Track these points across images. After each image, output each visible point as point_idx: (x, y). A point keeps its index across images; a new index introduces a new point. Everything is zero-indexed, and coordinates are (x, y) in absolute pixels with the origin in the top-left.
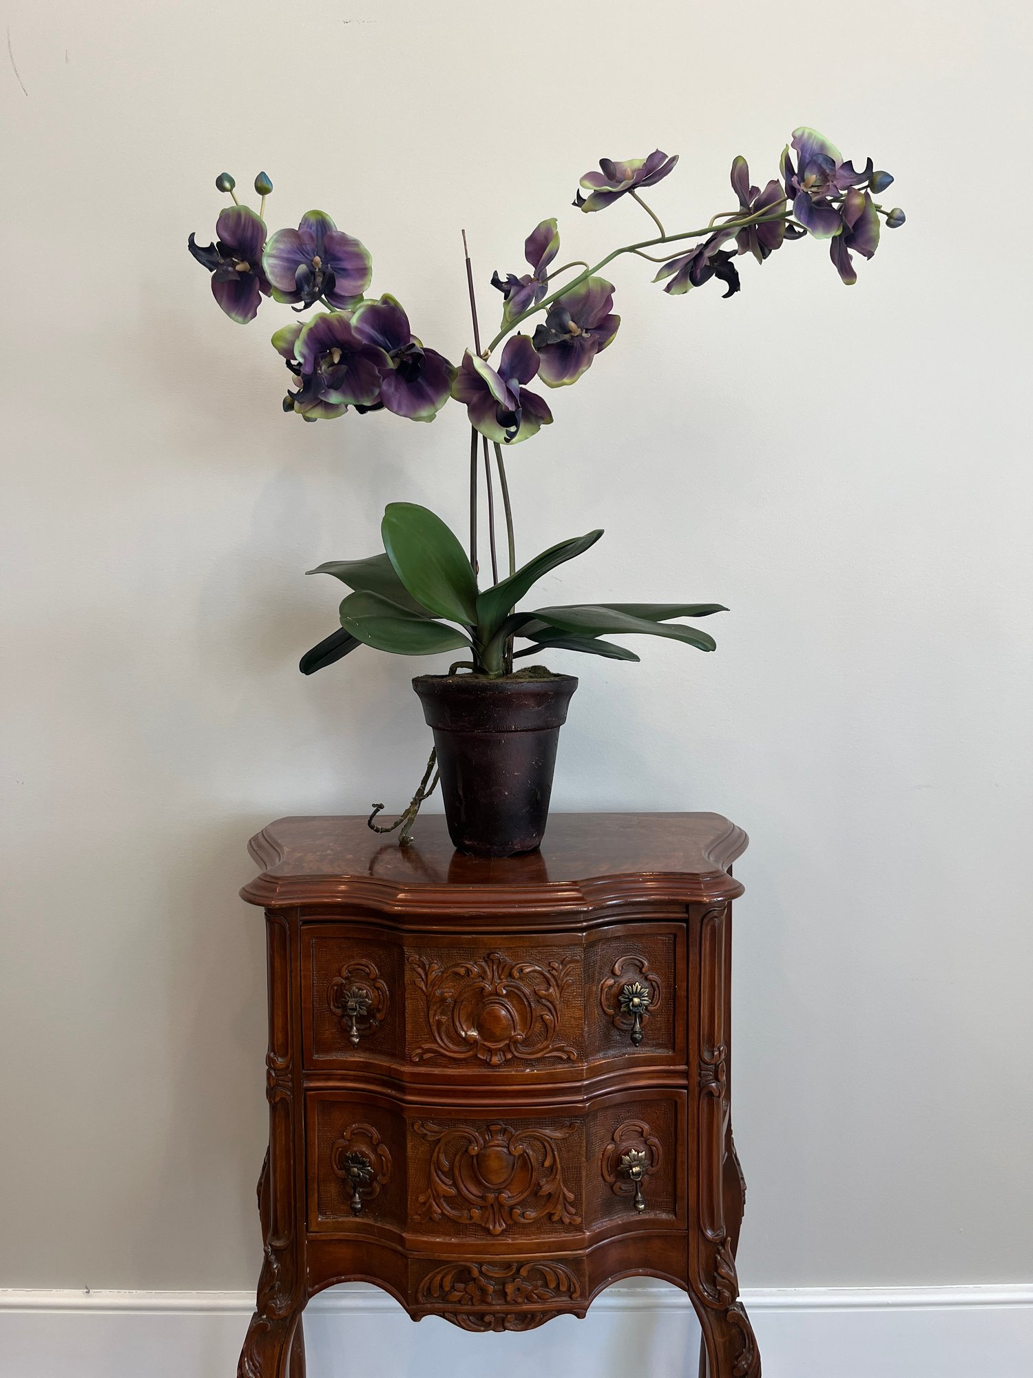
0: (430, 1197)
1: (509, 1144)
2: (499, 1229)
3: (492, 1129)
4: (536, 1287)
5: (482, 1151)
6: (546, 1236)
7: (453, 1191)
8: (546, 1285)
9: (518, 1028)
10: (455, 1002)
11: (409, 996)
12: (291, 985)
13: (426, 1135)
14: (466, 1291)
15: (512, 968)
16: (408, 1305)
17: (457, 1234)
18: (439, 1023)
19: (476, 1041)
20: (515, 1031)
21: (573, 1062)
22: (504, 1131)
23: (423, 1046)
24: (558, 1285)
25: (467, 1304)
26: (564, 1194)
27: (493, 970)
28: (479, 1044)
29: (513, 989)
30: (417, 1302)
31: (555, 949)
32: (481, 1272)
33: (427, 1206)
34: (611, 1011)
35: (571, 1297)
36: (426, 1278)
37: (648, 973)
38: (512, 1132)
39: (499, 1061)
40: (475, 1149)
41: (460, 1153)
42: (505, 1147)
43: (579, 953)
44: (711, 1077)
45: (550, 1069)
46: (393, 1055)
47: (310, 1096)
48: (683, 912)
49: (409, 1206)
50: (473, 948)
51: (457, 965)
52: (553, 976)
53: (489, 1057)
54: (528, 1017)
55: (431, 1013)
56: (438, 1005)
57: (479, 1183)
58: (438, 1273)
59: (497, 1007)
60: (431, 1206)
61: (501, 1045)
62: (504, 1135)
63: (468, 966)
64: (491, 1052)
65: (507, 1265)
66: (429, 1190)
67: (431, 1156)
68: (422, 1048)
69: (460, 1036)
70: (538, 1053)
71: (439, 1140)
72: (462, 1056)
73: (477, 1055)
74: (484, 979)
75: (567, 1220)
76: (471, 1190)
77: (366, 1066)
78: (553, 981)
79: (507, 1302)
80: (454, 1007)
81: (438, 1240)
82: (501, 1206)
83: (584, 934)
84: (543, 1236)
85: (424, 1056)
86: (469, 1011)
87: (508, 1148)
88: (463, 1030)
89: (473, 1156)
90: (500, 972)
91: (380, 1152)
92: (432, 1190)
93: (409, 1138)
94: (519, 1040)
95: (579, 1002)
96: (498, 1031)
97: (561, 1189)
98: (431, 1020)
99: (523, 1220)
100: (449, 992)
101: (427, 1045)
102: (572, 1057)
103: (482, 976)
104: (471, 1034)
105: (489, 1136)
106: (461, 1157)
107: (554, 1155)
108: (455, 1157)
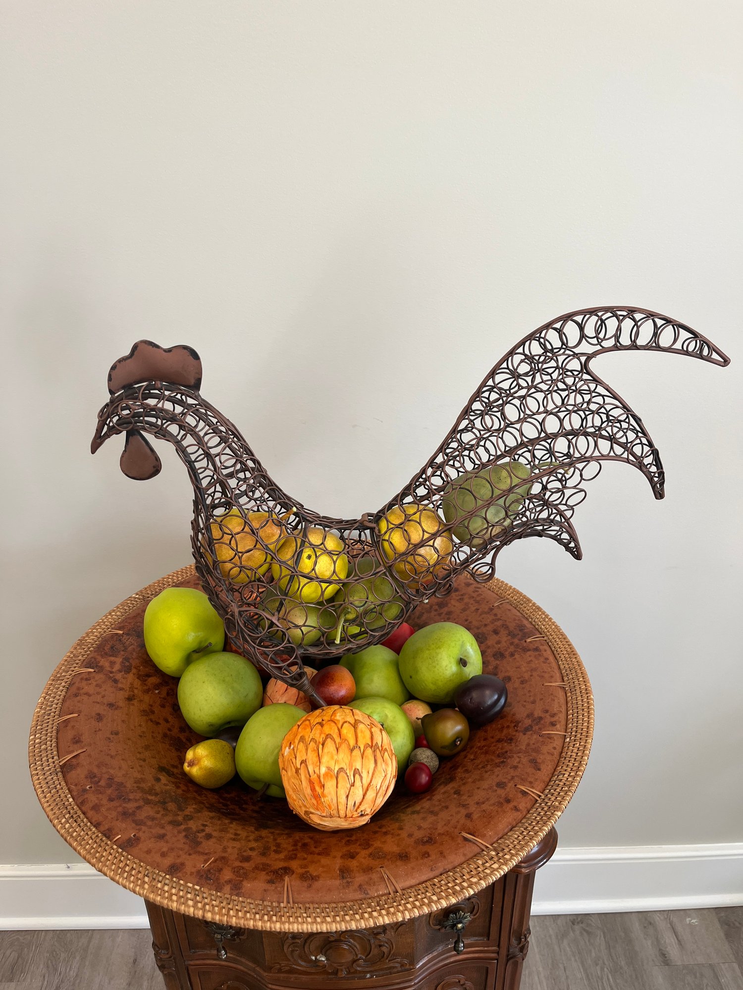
19: (325, 966)
69: (312, 959)
88: (313, 956)
104: (321, 959)
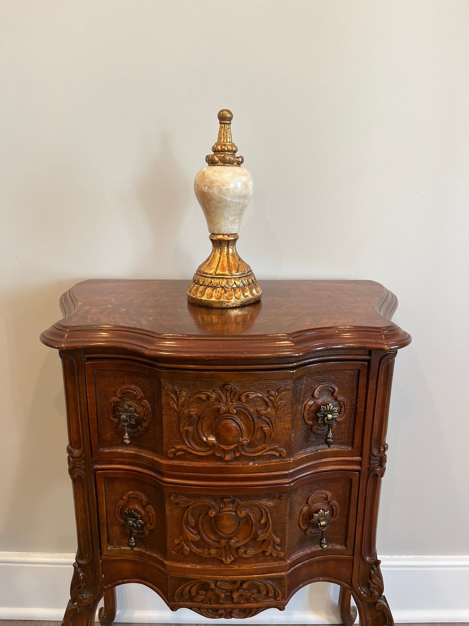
0: (182, 541)
1: (236, 510)
2: (229, 561)
3: (224, 501)
4: (253, 594)
5: (218, 514)
6: (260, 564)
7: (197, 538)
8: (259, 592)
9: (245, 435)
10: (199, 417)
11: (165, 413)
13: (179, 503)
14: (206, 596)
15: (241, 395)
16: (168, 602)
17: (200, 563)
18: (187, 431)
19: (214, 445)
20: (242, 437)
21: (283, 458)
22: (233, 502)
23: (176, 447)
24: (268, 592)
25: (207, 603)
26: (274, 540)
27: (227, 396)
28: (216, 447)
29: (241, 409)
30: (174, 601)
31: (273, 382)
32: (216, 585)
33: (180, 546)
34: (310, 422)
35: (275, 599)
36: (180, 588)
37: (338, 396)
38: (239, 502)
39: (231, 458)
40: (213, 513)
41: (202, 515)
42: (234, 512)
43: (290, 384)
44: (377, 465)
45: (267, 463)
46: (154, 451)
47: (99, 474)
48: (367, 355)
49: (168, 546)
50: (212, 381)
51: (200, 392)
52: (271, 400)
53: (223, 455)
54: (252, 429)
55: (181, 425)
56: (186, 419)
57: (215, 533)
58: (189, 585)
59: (230, 421)
60: (183, 546)
61: (232, 447)
62: (233, 504)
63: (209, 393)
64: (225, 451)
65: (235, 582)
66: (182, 537)
67: (183, 516)
68: (176, 448)
69: (203, 440)
70: (259, 452)
71: (188, 507)
72: (204, 454)
73: (215, 454)
74: (220, 402)
75: (275, 555)
76: (210, 538)
77: (136, 456)
78: (270, 404)
79: (233, 603)
80: (198, 421)
81: (188, 566)
82: (230, 547)
83: (294, 371)
84: (258, 564)
85: (177, 453)
86: (209, 424)
87: (236, 512)
89: (211, 517)
90: (232, 397)
91: (147, 510)
92: (183, 537)
93: (167, 504)
94: (245, 444)
95: (288, 418)
96: (230, 439)
97: (272, 536)
98: (181, 430)
99: (245, 556)
100: (194, 411)
101: (179, 446)
102: (283, 455)
105: (223, 505)
106: (204, 517)
107: (267, 516)
108: (199, 517)
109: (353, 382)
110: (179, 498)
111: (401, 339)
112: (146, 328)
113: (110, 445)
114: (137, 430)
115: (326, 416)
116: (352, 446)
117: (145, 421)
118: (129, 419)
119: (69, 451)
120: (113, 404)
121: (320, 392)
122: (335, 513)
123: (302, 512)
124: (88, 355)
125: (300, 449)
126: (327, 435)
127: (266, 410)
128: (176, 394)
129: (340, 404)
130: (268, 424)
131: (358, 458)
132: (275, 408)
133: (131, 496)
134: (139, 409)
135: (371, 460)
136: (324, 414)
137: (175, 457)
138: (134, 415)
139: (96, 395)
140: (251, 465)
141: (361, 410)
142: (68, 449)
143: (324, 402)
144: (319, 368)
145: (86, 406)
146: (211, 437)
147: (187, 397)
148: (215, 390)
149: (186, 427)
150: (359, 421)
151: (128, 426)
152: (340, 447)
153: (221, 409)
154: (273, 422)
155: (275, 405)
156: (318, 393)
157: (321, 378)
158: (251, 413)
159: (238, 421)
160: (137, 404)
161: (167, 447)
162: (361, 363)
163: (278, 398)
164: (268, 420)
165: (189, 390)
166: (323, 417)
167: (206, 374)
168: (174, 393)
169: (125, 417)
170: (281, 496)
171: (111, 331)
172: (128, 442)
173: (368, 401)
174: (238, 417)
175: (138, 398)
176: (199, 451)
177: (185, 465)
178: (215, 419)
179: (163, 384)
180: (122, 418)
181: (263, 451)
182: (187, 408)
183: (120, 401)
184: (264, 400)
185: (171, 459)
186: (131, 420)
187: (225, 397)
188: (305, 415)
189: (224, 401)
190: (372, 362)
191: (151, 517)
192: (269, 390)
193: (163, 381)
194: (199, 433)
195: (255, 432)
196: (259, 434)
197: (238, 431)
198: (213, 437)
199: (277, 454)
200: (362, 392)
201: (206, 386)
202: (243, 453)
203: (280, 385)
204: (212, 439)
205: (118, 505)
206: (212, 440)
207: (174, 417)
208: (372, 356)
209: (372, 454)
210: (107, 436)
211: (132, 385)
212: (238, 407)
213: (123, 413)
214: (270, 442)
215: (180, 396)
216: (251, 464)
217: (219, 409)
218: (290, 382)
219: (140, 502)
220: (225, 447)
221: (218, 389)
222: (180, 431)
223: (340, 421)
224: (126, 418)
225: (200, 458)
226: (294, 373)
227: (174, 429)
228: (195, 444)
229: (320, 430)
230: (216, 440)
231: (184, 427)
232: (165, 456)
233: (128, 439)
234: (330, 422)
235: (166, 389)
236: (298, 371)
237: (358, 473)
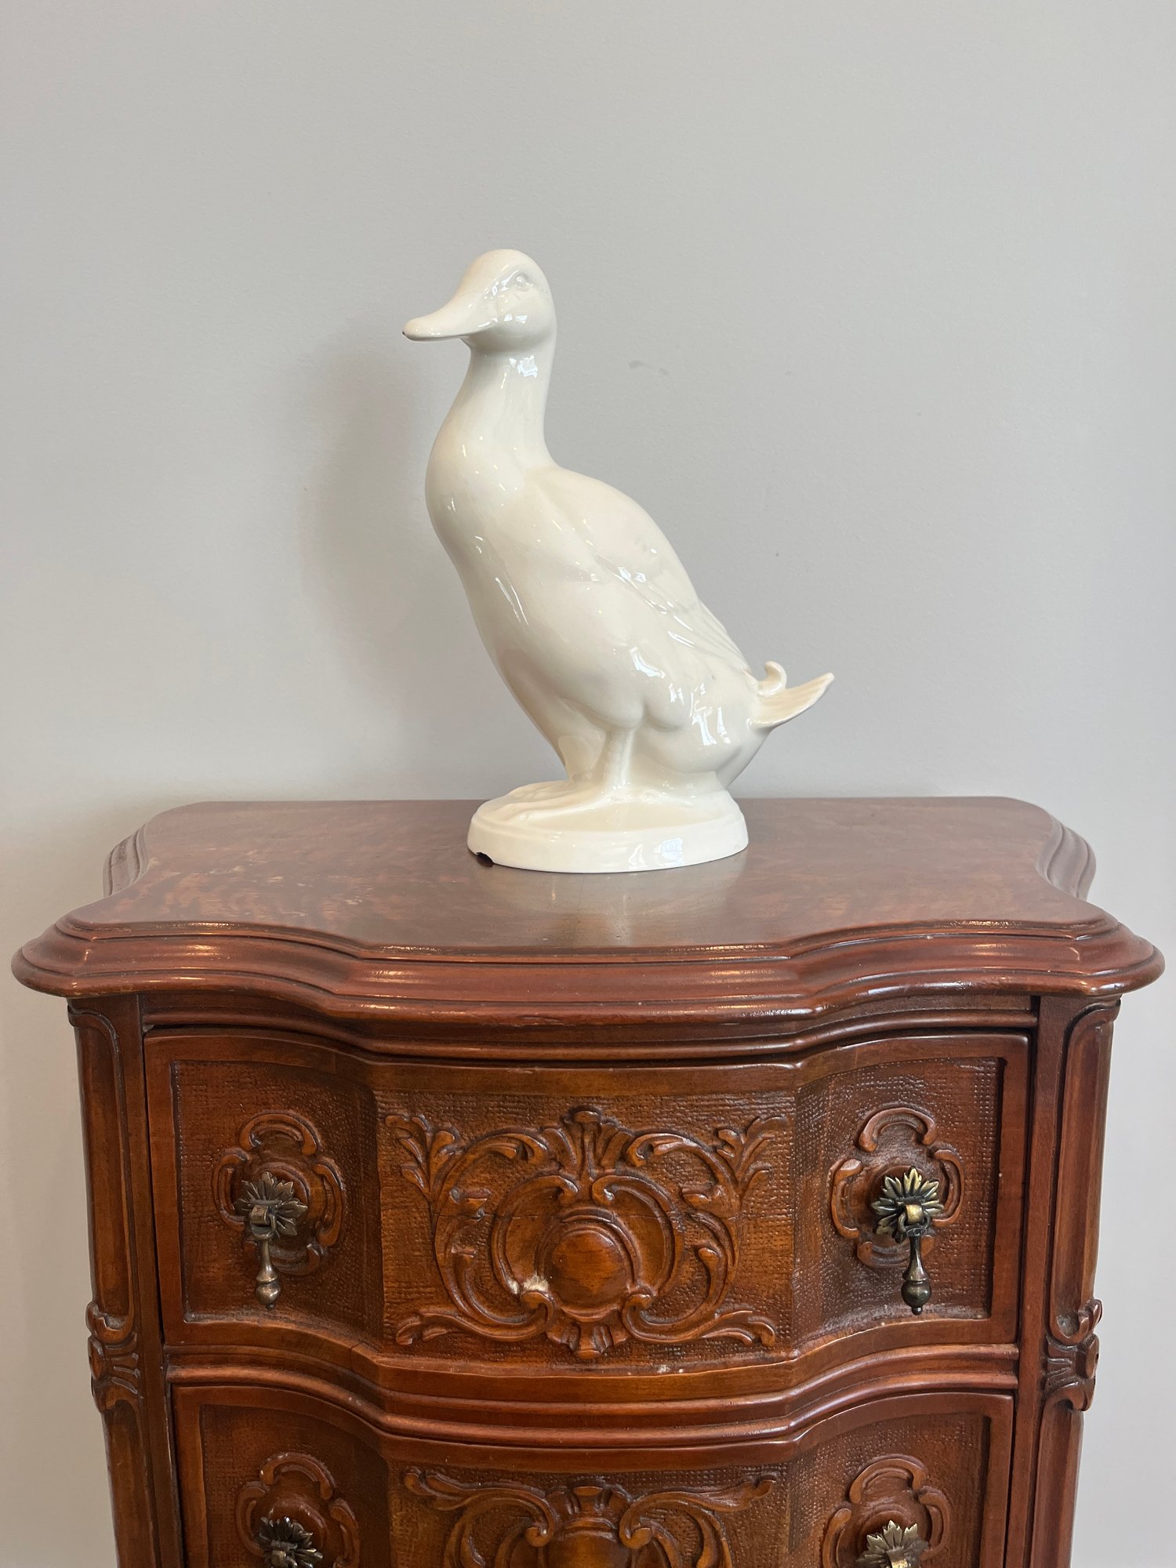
1: (617, 1524)
3: (578, 1493)
9: (641, 1274)
10: (496, 1216)
11: (389, 1200)
12: (128, 1162)
13: (433, 1498)
15: (629, 1143)
18: (458, 1262)
19: (543, 1306)
20: (634, 1281)
21: (769, 1349)
22: (609, 1496)
23: (423, 1310)
27: (583, 1148)
28: (551, 1314)
29: (629, 1190)
31: (729, 1099)
34: (852, 1231)
37: (938, 1143)
38: (625, 1499)
39: (598, 1349)
40: (542, 1534)
41: (508, 1540)
42: (611, 1530)
43: (785, 1107)
44: (1069, 1370)
45: (715, 1367)
46: (357, 1324)
47: (184, 1395)
48: (1025, 1012)
50: (535, 1097)
51: (498, 1135)
52: (726, 1161)
53: (573, 1339)
54: (666, 1254)
55: (440, 1239)
56: (455, 1222)
59: (593, 1229)
61: (600, 1314)
62: (607, 1503)
63: (525, 1138)
64: (579, 1328)
67: (445, 1542)
68: (421, 1317)
69: (508, 1291)
70: (687, 1329)
71: (460, 1513)
72: (511, 1336)
73: (546, 1335)
74: (561, 1166)
77: (301, 1341)
78: (723, 1172)
80: (492, 1229)
83: (799, 1065)
85: (426, 1333)
86: (528, 1234)
87: (616, 1533)
88: (514, 1279)
89: (537, 1549)
91: (335, 1515)
93: (394, 1501)
94: (645, 1305)
95: (782, 1217)
96: (595, 1286)
98: (440, 1256)
100: (480, 1193)
101: (432, 1308)
102: (765, 1340)
103: (559, 1157)
104: (533, 1288)
105: (572, 1507)
106: (512, 1548)
107: (719, 1545)
108: (498, 1545)
109: (985, 1100)
110: (435, 1484)
111: (1133, 959)
112: (331, 930)
113: (221, 1304)
114: (304, 1253)
115: (903, 1210)
116: (988, 1307)
117: (327, 1225)
118: (278, 1219)
119: (93, 1323)
120: (230, 1171)
121: (879, 1133)
122: (936, 1528)
123: (830, 1529)
124: (153, 1017)
125: (823, 1320)
126: (906, 1274)
127: (710, 1191)
128: (421, 1140)
129: (943, 1169)
130: (716, 1238)
131: (1008, 1349)
132: (740, 1187)
133: (284, 1470)
134: (308, 1188)
135: (1047, 1354)
136: (894, 1205)
137: (421, 1346)
138: (293, 1208)
139: (178, 1140)
140: (663, 1373)
141: (1011, 1189)
142: (89, 1314)
143: (893, 1164)
144: (875, 1053)
145: (147, 1176)
146: (535, 1280)
147: (458, 1149)
148: (546, 1127)
149: (456, 1248)
150: (1009, 1225)
151: (274, 1241)
152: (949, 1311)
153: (566, 1190)
154: (733, 1230)
155: (737, 1175)
156: (875, 1136)
157: (883, 1085)
158: (661, 1203)
159: (621, 1225)
160: (303, 1170)
161: (394, 1313)
162: (1009, 1039)
163: (746, 1154)
164: (717, 1226)
165: (462, 1126)
166: (893, 1213)
167: (518, 1074)
168: (415, 1137)
169: (263, 1212)
170: (762, 1478)
171: (225, 941)
172: (272, 1293)
173: (1034, 1160)
174: (619, 1215)
175: (307, 1150)
176: (497, 1326)
177: (451, 1372)
178: (547, 1221)
179: (382, 1108)
180: (254, 1216)
181: (702, 1328)
182: (456, 1185)
183: (253, 1160)
184: (704, 1161)
185: (408, 1351)
186: (283, 1223)
187: (579, 1151)
188: (834, 1207)
189: (575, 1162)
190: (1042, 1032)
191: (346, 1539)
192: (719, 1126)
193: (380, 1098)
194: (497, 1268)
195: (676, 1264)
196: (687, 1271)
197: (620, 1260)
198: (541, 1280)
199: (749, 1338)
200: (1013, 1132)
201: (517, 1114)
202: (637, 1333)
203: (754, 1109)
204: (538, 1286)
205: (243, 1496)
206: (537, 1291)
207: (417, 1215)
208: (1041, 1014)
209: (1051, 1334)
210: (211, 1274)
211: (289, 1108)
212: (620, 1183)
213: (257, 1198)
214: (722, 1297)
215: (436, 1146)
216: (665, 1370)
217: (560, 1190)
218: (785, 1101)
219: (313, 1490)
220: (581, 1315)
221: (556, 1124)
222: (436, 1260)
223: (947, 1225)
224: (269, 1219)
225: (499, 1349)
226: (797, 1070)
227: (416, 1253)
228: (483, 1303)
229: (881, 1255)
230: (550, 1288)
231: (446, 1246)
232: (390, 1340)
233: (274, 1286)
234: (917, 1232)
235: (392, 1124)
236: (809, 1065)
237: (1009, 1398)
